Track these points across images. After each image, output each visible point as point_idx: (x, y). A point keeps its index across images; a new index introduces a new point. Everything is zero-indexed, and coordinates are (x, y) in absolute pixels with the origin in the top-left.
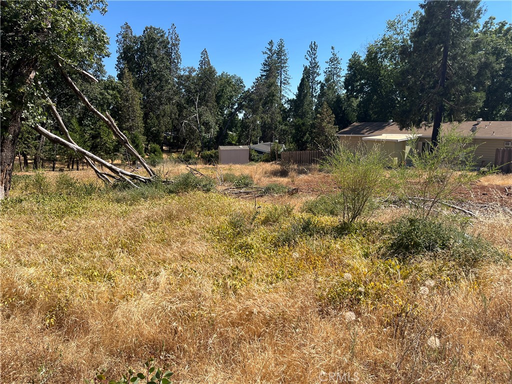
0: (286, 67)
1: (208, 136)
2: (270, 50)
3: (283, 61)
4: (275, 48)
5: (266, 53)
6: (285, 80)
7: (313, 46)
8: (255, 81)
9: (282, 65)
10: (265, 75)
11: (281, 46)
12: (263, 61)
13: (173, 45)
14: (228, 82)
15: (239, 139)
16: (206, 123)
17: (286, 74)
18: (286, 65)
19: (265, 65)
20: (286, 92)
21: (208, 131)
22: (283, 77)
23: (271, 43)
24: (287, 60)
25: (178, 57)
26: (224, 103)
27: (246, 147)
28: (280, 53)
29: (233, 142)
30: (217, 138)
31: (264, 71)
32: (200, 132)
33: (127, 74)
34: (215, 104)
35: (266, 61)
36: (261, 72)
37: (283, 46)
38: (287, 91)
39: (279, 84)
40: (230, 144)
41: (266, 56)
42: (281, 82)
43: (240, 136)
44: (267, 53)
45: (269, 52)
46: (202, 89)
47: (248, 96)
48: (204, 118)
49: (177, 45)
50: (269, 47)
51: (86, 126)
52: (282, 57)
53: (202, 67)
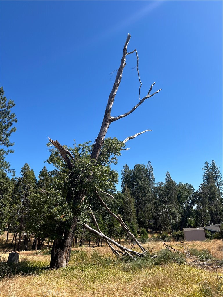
0: (219, 175)
1: (175, 222)
2: (207, 167)
4: (210, 165)
5: (204, 169)
6: (221, 183)
8: (200, 186)
9: (217, 175)
10: (206, 182)
11: (213, 164)
13: (150, 171)
14: (184, 188)
15: (195, 222)
16: (173, 214)
17: (221, 179)
18: (219, 174)
19: (205, 176)
21: (174, 218)
22: (218, 181)
23: (206, 163)
24: (219, 171)
25: (153, 177)
26: (182, 200)
27: (202, 229)
28: (214, 167)
29: (192, 225)
30: (181, 222)
31: (205, 179)
32: (170, 219)
33: (127, 189)
34: (177, 201)
35: (205, 174)
36: (204, 180)
37: (215, 164)
39: (217, 186)
40: (190, 226)
41: (205, 171)
43: (196, 221)
44: (205, 169)
45: (206, 169)
46: (168, 194)
47: (197, 195)
48: (171, 211)
49: (152, 171)
50: (206, 165)
51: (106, 219)
52: (216, 170)
53: (167, 181)
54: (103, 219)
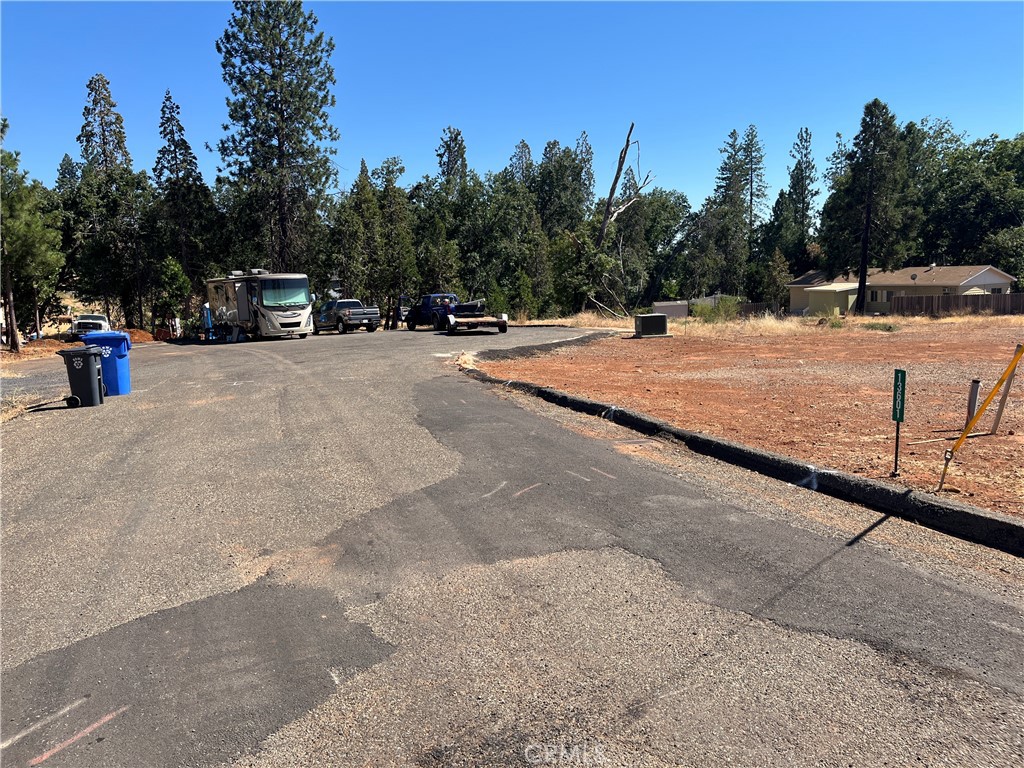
0: (760, 169)
2: (732, 146)
3: (754, 160)
4: (741, 141)
5: (726, 151)
6: (759, 190)
7: (804, 135)
8: (705, 202)
9: (754, 166)
10: (722, 187)
11: (751, 135)
12: (720, 164)
14: (664, 206)
15: (680, 289)
16: (633, 273)
17: (761, 181)
18: (761, 165)
19: (723, 169)
20: (761, 210)
21: (635, 282)
22: (755, 185)
23: (733, 135)
24: (761, 157)
26: (656, 237)
28: (749, 148)
29: (672, 296)
31: (723, 179)
32: (625, 284)
34: (645, 242)
35: (726, 164)
36: (718, 181)
37: (755, 136)
38: (762, 207)
39: (749, 198)
40: (667, 298)
41: (726, 155)
42: (752, 195)
43: (682, 285)
44: (727, 151)
45: (730, 150)
46: (627, 227)
47: (694, 217)
50: (731, 141)
52: (754, 154)
53: (625, 193)
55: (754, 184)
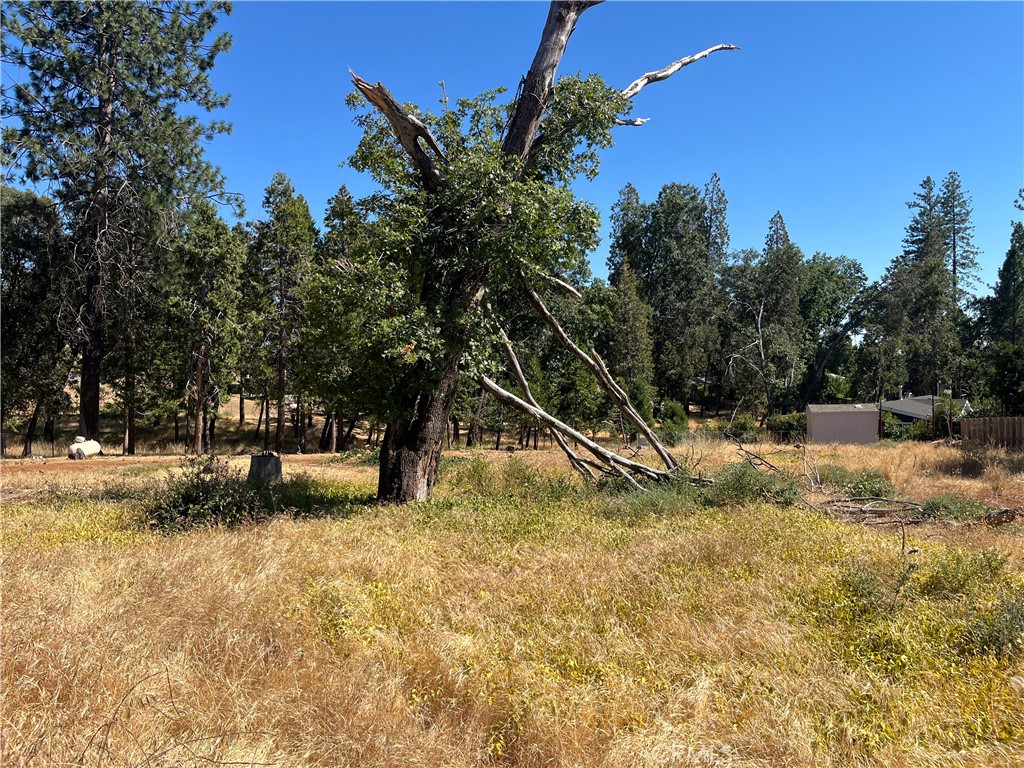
0: (966, 228)
1: (782, 383)
2: (926, 198)
4: (938, 192)
5: (916, 205)
6: (966, 258)
8: (890, 265)
9: (957, 226)
10: (914, 252)
11: (952, 187)
12: (909, 223)
13: (714, 212)
14: (828, 272)
15: (851, 388)
16: (780, 358)
17: (968, 244)
18: (967, 224)
19: (913, 229)
20: (969, 284)
21: (782, 372)
22: (959, 251)
23: (927, 183)
24: (967, 214)
25: (724, 233)
26: (818, 314)
27: (872, 407)
28: (950, 199)
29: (840, 396)
30: (802, 387)
31: (913, 242)
32: (766, 376)
33: (626, 274)
34: (800, 317)
35: (917, 222)
36: (906, 245)
37: (958, 187)
38: (970, 280)
39: (950, 268)
40: (832, 400)
41: (916, 211)
42: (955, 262)
43: (855, 383)
44: (918, 205)
45: (922, 203)
46: (770, 291)
47: (873, 297)
48: (775, 348)
49: (721, 211)
50: (923, 192)
51: (554, 369)
52: (956, 210)
53: (771, 248)
54: (544, 368)
55: (958, 248)
